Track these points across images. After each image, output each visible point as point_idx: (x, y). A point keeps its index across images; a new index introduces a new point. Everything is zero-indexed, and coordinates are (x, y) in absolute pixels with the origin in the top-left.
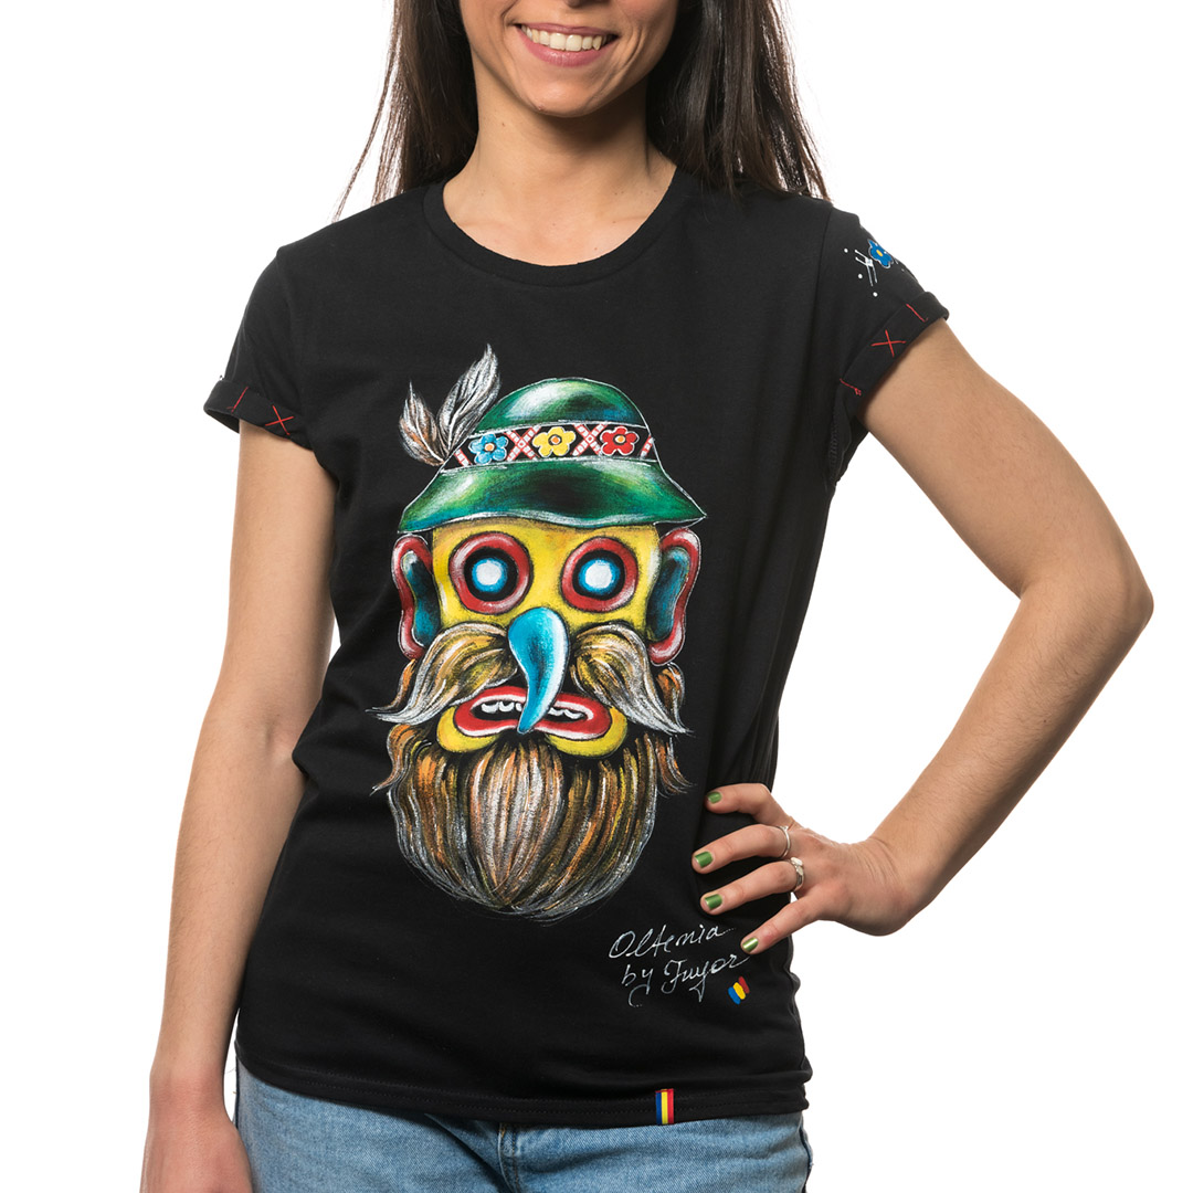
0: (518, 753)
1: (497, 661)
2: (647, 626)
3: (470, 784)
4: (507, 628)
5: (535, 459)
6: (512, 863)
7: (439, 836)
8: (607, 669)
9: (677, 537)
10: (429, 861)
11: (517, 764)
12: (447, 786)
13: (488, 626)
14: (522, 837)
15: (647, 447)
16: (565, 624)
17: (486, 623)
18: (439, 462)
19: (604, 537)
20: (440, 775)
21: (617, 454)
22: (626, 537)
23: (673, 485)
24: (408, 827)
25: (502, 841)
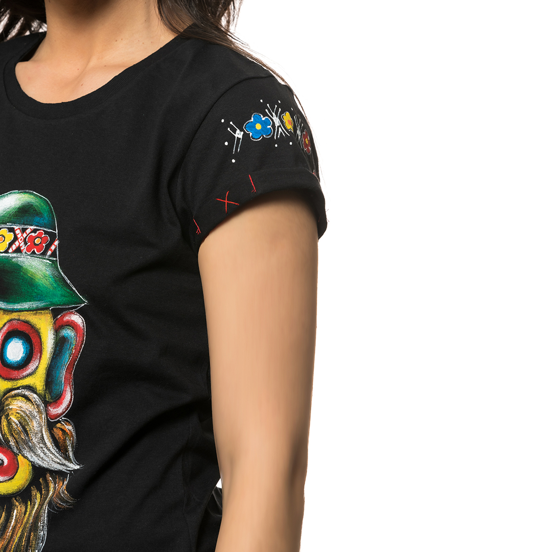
2: (46, 390)
8: (17, 425)
9: (67, 318)
15: (53, 248)
22: (35, 319)
23: (63, 278)
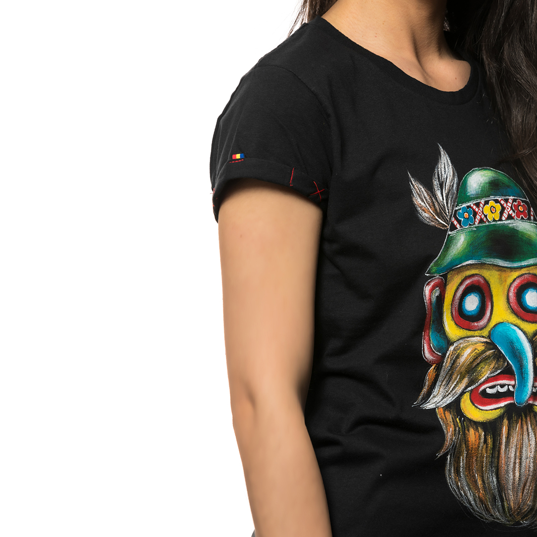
0: (522, 420)
1: (494, 358)
3: (500, 444)
4: (489, 337)
5: (487, 223)
6: (523, 493)
7: (480, 482)
10: (475, 500)
11: (522, 427)
12: (487, 447)
13: (478, 338)
14: (529, 475)
15: (532, 214)
16: (525, 333)
17: (477, 336)
18: (446, 226)
19: (529, 274)
20: (482, 440)
21: (522, 218)
24: (455, 478)
25: (517, 479)
